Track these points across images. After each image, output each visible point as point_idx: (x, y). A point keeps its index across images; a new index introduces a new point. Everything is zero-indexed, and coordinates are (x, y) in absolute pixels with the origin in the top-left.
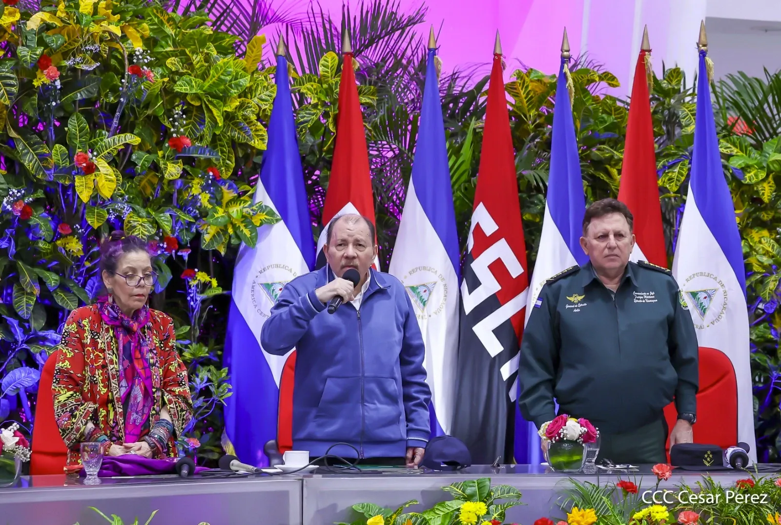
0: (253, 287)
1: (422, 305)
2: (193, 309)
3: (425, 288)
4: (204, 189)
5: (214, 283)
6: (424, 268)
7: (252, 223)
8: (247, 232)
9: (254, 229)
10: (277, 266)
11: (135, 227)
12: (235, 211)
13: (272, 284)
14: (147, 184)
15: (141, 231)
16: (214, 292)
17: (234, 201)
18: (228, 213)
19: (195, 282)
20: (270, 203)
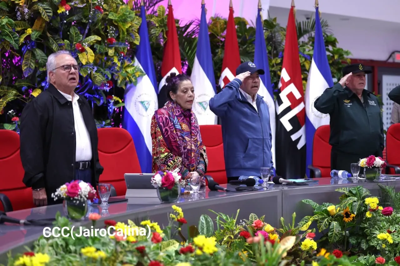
0: (135, 103)
1: (204, 110)
2: (110, 113)
3: (205, 103)
4: (119, 60)
5: (121, 101)
6: (205, 95)
7: (135, 76)
8: (133, 80)
9: (136, 79)
10: (145, 94)
11: (96, 77)
12: (129, 70)
13: (144, 102)
14: (97, 59)
15: (99, 78)
16: (121, 105)
17: (128, 66)
18: (127, 72)
19: (112, 101)
20: (141, 68)
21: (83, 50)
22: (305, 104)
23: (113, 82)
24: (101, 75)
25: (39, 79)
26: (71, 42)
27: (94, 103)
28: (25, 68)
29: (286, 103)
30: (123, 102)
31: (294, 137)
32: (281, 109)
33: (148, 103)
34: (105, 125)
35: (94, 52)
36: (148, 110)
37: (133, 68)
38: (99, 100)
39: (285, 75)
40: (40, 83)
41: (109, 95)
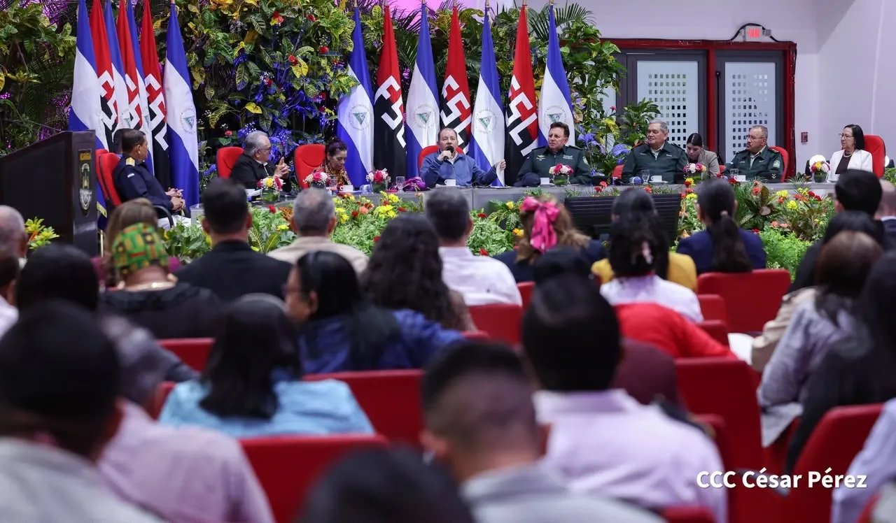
0: (349, 115)
1: (425, 122)
2: (322, 126)
4: (331, 70)
5: (333, 114)
6: (424, 106)
7: (348, 86)
8: (347, 90)
9: (350, 89)
10: (360, 105)
11: (309, 89)
12: (342, 79)
13: (358, 114)
14: (310, 70)
15: (312, 91)
16: (334, 118)
17: (341, 75)
18: (339, 81)
19: (324, 114)
20: (355, 77)
21: (296, 62)
22: (537, 115)
23: (327, 92)
24: (314, 87)
25: (253, 93)
26: (284, 54)
27: (306, 116)
28: (239, 81)
29: (516, 114)
30: (336, 114)
31: (525, 152)
32: (510, 120)
33: (364, 115)
34: (317, 140)
35: (308, 64)
36: (364, 122)
37: (346, 78)
38: (311, 112)
39: (515, 84)
40: (253, 96)
41: (320, 106)
